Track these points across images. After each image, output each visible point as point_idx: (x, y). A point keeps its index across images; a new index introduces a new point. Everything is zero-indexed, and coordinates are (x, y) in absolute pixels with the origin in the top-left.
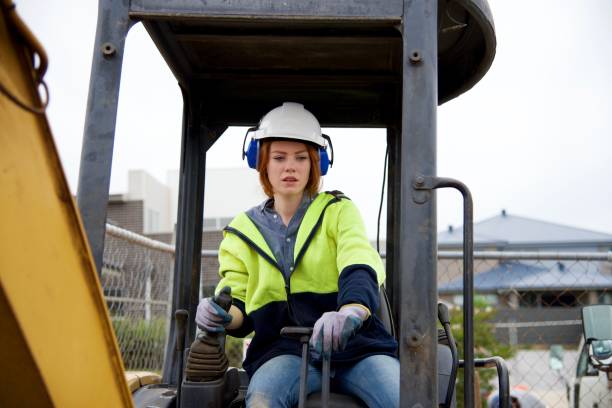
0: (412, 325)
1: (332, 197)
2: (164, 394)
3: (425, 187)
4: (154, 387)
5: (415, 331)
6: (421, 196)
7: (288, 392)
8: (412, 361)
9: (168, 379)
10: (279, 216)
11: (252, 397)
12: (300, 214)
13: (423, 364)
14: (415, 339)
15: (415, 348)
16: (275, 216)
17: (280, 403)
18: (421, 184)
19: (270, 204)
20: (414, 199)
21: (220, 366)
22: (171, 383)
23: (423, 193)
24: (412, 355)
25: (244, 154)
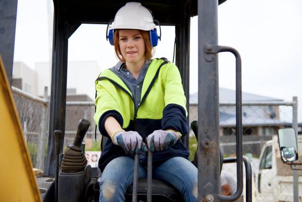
0: (205, 135)
1: (163, 61)
2: (47, 181)
3: (212, 52)
4: (40, 177)
5: (207, 139)
6: (210, 57)
7: (126, 181)
8: (205, 157)
9: (47, 172)
10: (130, 73)
11: (104, 184)
12: (144, 70)
13: (212, 159)
14: (207, 144)
15: (207, 149)
16: (128, 73)
17: (121, 187)
18: (210, 50)
19: (123, 66)
20: (205, 59)
21: (82, 163)
22: (49, 175)
23: (211, 56)
24: (205, 154)
25: (107, 37)
